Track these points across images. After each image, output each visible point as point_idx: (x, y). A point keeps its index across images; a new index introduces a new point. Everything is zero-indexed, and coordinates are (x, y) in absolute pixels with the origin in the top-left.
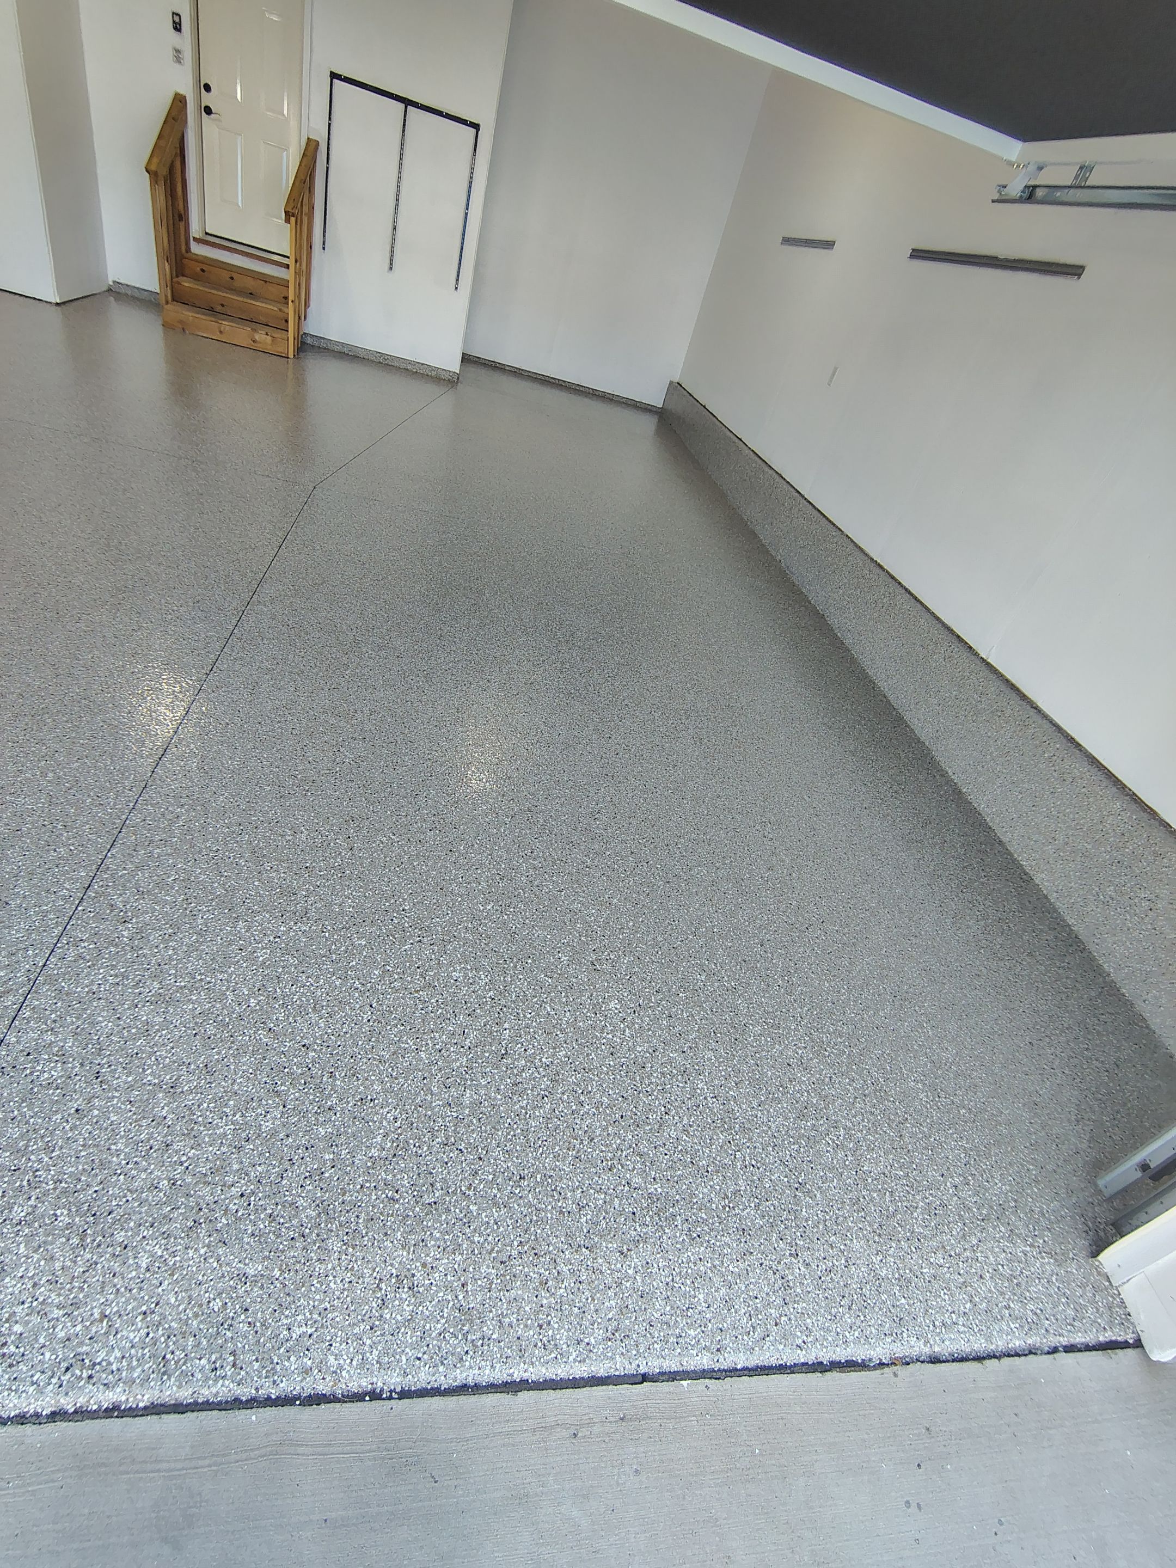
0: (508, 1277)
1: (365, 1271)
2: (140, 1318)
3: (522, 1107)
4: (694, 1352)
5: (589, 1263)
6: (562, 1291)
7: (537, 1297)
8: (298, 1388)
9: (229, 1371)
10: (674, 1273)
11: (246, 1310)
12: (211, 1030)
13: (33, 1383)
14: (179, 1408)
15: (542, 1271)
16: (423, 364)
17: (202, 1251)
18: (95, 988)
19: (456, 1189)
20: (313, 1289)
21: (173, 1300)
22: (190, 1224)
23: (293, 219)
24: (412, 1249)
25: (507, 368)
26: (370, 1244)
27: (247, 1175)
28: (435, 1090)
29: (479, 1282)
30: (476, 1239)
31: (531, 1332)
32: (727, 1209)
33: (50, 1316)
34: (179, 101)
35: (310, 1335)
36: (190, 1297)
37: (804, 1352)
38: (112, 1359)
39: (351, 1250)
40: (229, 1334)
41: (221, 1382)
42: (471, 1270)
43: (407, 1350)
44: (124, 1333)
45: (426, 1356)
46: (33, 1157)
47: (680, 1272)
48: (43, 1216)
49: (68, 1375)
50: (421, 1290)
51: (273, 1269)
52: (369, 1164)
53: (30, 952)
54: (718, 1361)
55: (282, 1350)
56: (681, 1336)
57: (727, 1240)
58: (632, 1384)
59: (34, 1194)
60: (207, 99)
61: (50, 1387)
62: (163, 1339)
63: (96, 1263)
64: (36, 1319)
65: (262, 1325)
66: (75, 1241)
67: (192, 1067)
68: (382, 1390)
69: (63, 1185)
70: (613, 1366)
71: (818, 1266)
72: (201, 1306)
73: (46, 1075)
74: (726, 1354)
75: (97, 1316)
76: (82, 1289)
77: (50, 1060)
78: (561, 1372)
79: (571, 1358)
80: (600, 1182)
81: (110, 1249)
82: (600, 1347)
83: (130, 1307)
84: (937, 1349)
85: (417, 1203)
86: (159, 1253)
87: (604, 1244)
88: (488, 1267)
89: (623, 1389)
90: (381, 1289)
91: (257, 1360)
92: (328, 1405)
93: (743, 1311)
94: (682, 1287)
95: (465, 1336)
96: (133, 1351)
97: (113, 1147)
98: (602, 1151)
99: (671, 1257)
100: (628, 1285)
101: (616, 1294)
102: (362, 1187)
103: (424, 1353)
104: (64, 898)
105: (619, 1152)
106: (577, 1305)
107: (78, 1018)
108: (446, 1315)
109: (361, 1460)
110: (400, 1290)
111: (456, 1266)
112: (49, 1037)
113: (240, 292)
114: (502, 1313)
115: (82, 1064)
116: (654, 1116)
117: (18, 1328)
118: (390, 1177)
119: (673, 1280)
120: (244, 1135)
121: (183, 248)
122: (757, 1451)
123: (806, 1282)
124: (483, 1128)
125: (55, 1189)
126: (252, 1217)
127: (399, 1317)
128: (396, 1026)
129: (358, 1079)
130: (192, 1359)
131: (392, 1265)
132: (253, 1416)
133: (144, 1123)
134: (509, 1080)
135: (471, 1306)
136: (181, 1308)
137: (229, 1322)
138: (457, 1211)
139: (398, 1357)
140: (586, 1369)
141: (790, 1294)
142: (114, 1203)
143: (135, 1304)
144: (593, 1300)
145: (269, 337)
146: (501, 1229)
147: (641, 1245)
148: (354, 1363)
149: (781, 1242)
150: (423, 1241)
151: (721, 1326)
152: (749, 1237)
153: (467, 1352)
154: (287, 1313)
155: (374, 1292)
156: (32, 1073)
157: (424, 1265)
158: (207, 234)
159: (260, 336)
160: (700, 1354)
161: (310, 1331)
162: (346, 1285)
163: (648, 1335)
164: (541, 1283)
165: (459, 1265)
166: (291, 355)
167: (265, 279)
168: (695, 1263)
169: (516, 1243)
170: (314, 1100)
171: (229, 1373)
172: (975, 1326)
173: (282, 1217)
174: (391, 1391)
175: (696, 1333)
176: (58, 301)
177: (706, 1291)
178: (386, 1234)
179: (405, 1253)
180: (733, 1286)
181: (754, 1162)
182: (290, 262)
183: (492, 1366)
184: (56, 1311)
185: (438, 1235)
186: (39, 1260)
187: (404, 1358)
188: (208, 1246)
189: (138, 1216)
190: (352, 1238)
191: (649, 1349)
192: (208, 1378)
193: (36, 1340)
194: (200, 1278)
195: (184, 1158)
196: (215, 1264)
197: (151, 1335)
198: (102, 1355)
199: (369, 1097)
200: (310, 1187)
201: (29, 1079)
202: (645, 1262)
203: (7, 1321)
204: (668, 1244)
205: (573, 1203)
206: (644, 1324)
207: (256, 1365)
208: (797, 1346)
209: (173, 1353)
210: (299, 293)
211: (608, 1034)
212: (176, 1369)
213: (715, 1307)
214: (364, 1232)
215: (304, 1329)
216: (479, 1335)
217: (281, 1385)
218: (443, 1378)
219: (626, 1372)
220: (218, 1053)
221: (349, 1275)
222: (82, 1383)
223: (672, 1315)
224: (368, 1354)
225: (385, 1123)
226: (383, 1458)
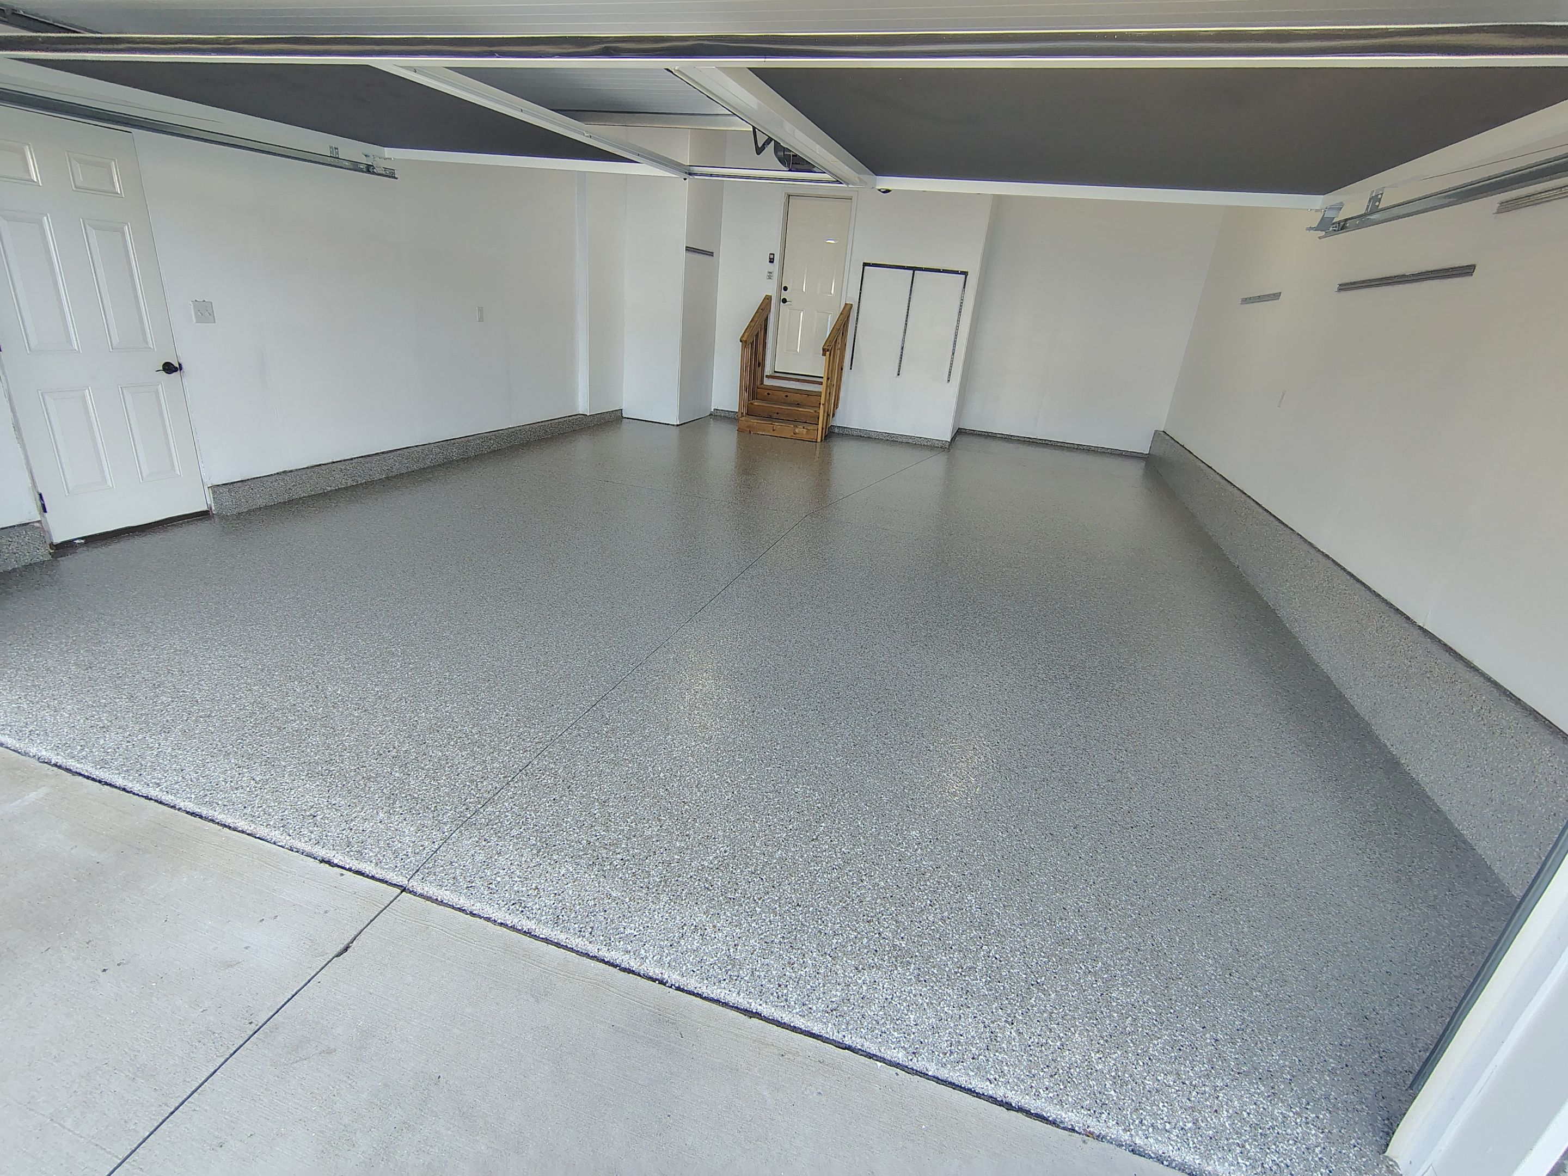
0: (767, 951)
1: (678, 917)
2: (553, 895)
3: (815, 870)
4: (893, 1047)
5: (829, 965)
6: (802, 972)
7: (783, 969)
8: (620, 958)
9: (587, 935)
10: (895, 995)
11: (605, 911)
12: (634, 782)
13: (497, 904)
14: (558, 945)
15: (793, 957)
16: (921, 438)
17: (592, 877)
18: (581, 750)
19: (750, 897)
20: (644, 914)
21: (570, 893)
22: (591, 863)
23: (828, 353)
24: (710, 916)
25: (998, 436)
26: (685, 905)
27: (628, 851)
28: (758, 844)
29: (747, 947)
30: (753, 925)
31: (772, 986)
32: (959, 974)
33: (513, 879)
34: (768, 299)
35: (635, 936)
36: (579, 895)
37: (993, 1085)
38: (534, 908)
39: (672, 903)
40: (593, 918)
41: (581, 938)
42: (744, 939)
43: (688, 964)
44: (544, 899)
45: (698, 972)
46: (528, 813)
47: (900, 996)
48: (524, 838)
49: (513, 906)
50: (708, 938)
51: (626, 898)
52: (700, 868)
53: (556, 728)
54: (911, 1060)
55: (617, 936)
56: (885, 1033)
57: (950, 991)
58: (836, 1047)
59: (523, 827)
60: (785, 295)
61: (504, 909)
62: (560, 908)
63: (541, 864)
64: (507, 878)
65: (611, 921)
66: (535, 852)
67: (618, 796)
68: (667, 982)
69: (537, 827)
70: (825, 1029)
71: (1030, 1038)
72: (583, 901)
73: (545, 781)
74: (919, 1058)
75: (533, 887)
76: (531, 873)
77: (549, 775)
78: (786, 1018)
79: (794, 1011)
80: (857, 926)
81: (549, 861)
82: (819, 1014)
83: (549, 889)
84: (1138, 1141)
85: (722, 895)
86: (571, 870)
87: (845, 959)
88: (756, 941)
89: (828, 1047)
90: (683, 929)
91: (603, 936)
92: (633, 976)
93: (946, 1039)
94: (898, 1005)
95: (727, 971)
96: (545, 908)
97: (565, 819)
98: (866, 910)
99: (896, 985)
100: (854, 988)
101: (842, 990)
102: (691, 877)
103: (698, 970)
104: (580, 708)
105: (880, 915)
106: (811, 984)
107: (568, 761)
108: (718, 956)
109: (643, 1009)
110: (695, 934)
111: (734, 934)
112: (552, 766)
113: (790, 404)
114: (756, 969)
115: (563, 781)
116: (919, 904)
117: (499, 879)
118: (710, 878)
119: (892, 999)
120: (633, 833)
121: (759, 382)
122: (924, 1127)
123: (1013, 1043)
124: (782, 872)
125: (533, 828)
126: (624, 871)
127: (689, 947)
128: (745, 806)
129: (710, 825)
130: (571, 922)
131: (694, 919)
132: (593, 963)
133: (584, 813)
134: (812, 853)
135: (736, 957)
136: (573, 898)
137: (595, 913)
138: (747, 907)
139: (681, 965)
140: (804, 1022)
141: (995, 1045)
142: (557, 842)
143: (552, 888)
144: (824, 986)
145: (805, 430)
146: (773, 926)
147: (875, 970)
148: (655, 958)
149: (1000, 1010)
150: (718, 914)
151: (922, 1040)
152: (970, 997)
153: (725, 980)
154: (626, 920)
155: (679, 929)
156: (539, 779)
157: (714, 927)
158: (775, 372)
159: (801, 430)
160: (897, 1049)
161: (635, 933)
162: (664, 920)
163: (859, 1022)
164: (789, 963)
165: (737, 934)
166: (819, 440)
167: (809, 394)
168: (915, 996)
169: (779, 936)
170: (679, 829)
171: (587, 936)
172: (1191, 1143)
173: (640, 876)
174: (672, 985)
175: (899, 1036)
176: (678, 423)
177: (918, 1015)
178: (697, 903)
179: (705, 917)
180: (943, 1021)
181: (997, 956)
182: (824, 381)
183: (738, 993)
184: (516, 878)
185: (729, 915)
186: (516, 854)
187: (684, 967)
188: (596, 875)
189: (567, 851)
190: (675, 898)
191: (856, 1029)
192: (576, 934)
193: (505, 887)
194: (587, 888)
195: (598, 834)
196: (597, 885)
197: (555, 904)
198: (530, 904)
199: (713, 837)
200: (661, 868)
201: (537, 781)
202: (873, 980)
203: (495, 874)
204: (896, 977)
205: (831, 930)
206: (858, 1015)
207: (602, 938)
208: (988, 1079)
209: (563, 916)
210: (829, 399)
211: (902, 848)
212: (562, 924)
213: (922, 1027)
214: (684, 898)
215: (632, 931)
216: (736, 973)
217: (611, 953)
218: (705, 987)
219: (834, 1038)
220: (633, 793)
221: (667, 915)
222: (518, 912)
223: (883, 1018)
224: (664, 957)
225: (718, 851)
226: (656, 1013)
